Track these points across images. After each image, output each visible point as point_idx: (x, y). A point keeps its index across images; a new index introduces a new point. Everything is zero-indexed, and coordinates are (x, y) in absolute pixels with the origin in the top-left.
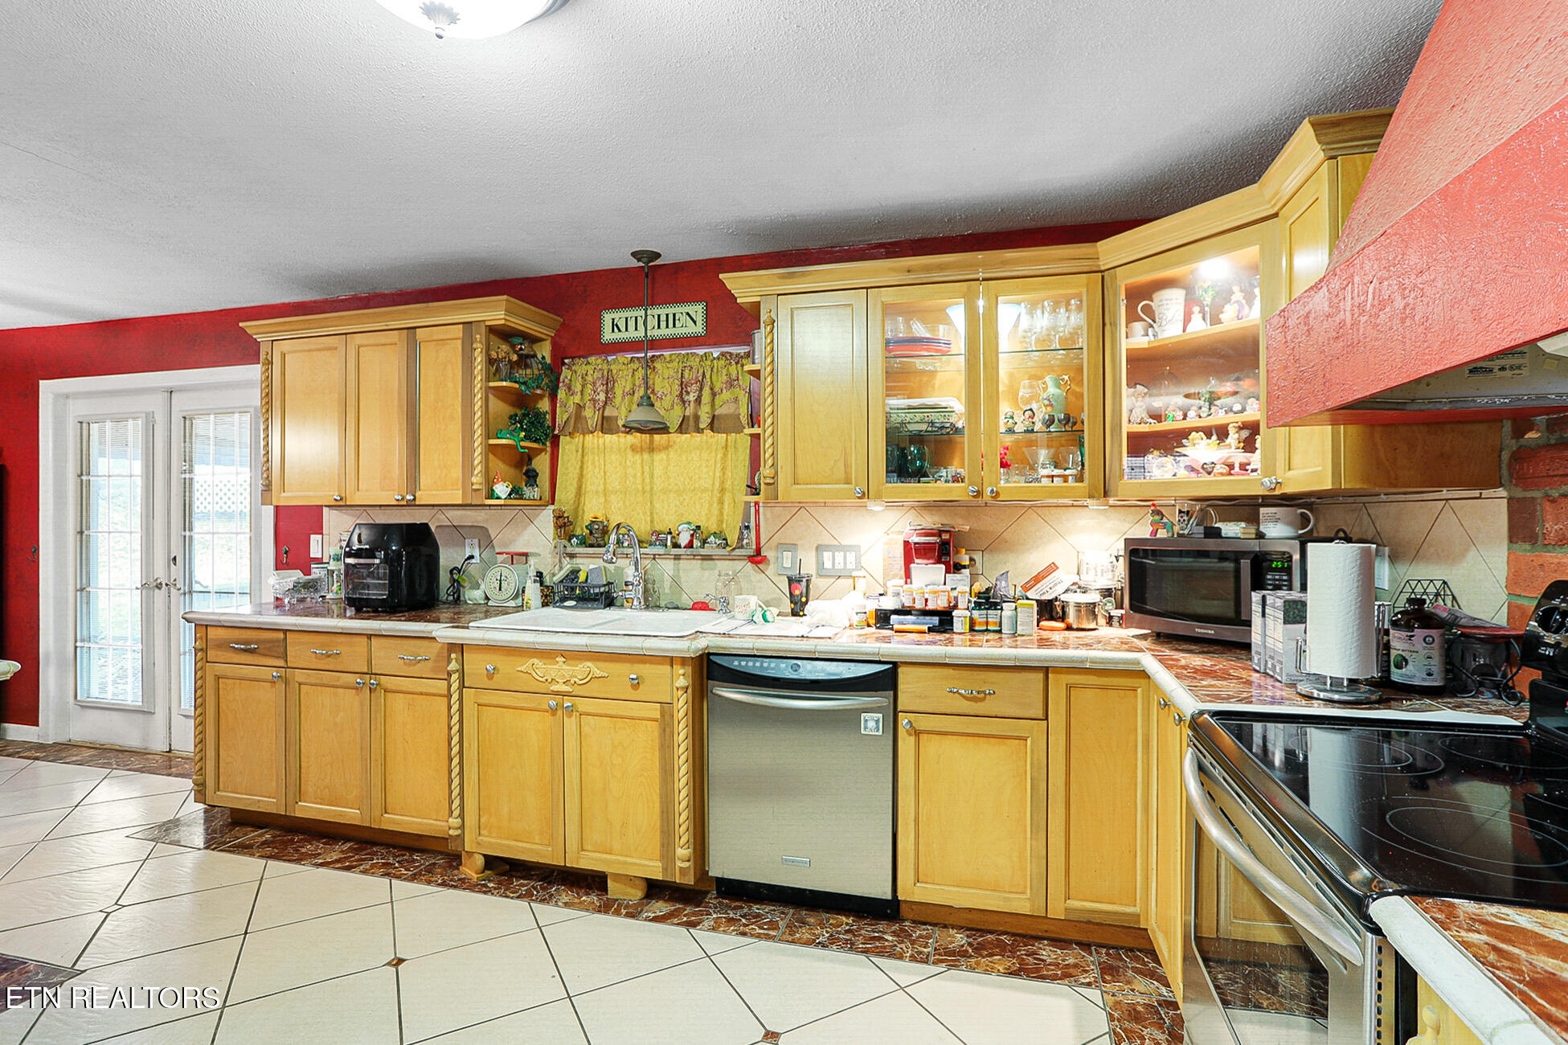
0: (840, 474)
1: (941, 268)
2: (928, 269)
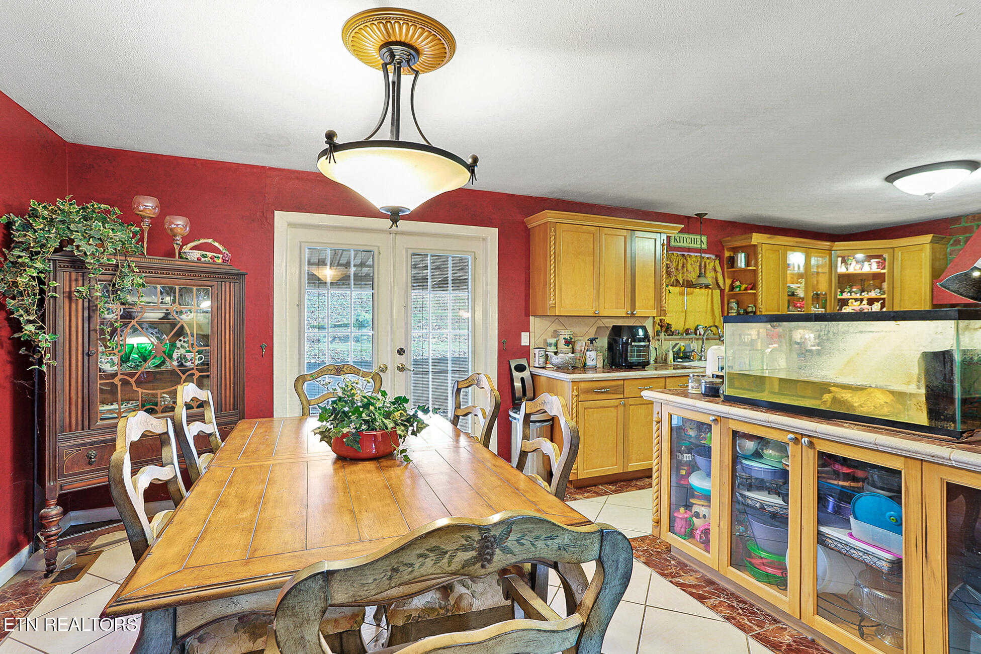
0: (776, 309)
1: (804, 243)
2: (801, 242)
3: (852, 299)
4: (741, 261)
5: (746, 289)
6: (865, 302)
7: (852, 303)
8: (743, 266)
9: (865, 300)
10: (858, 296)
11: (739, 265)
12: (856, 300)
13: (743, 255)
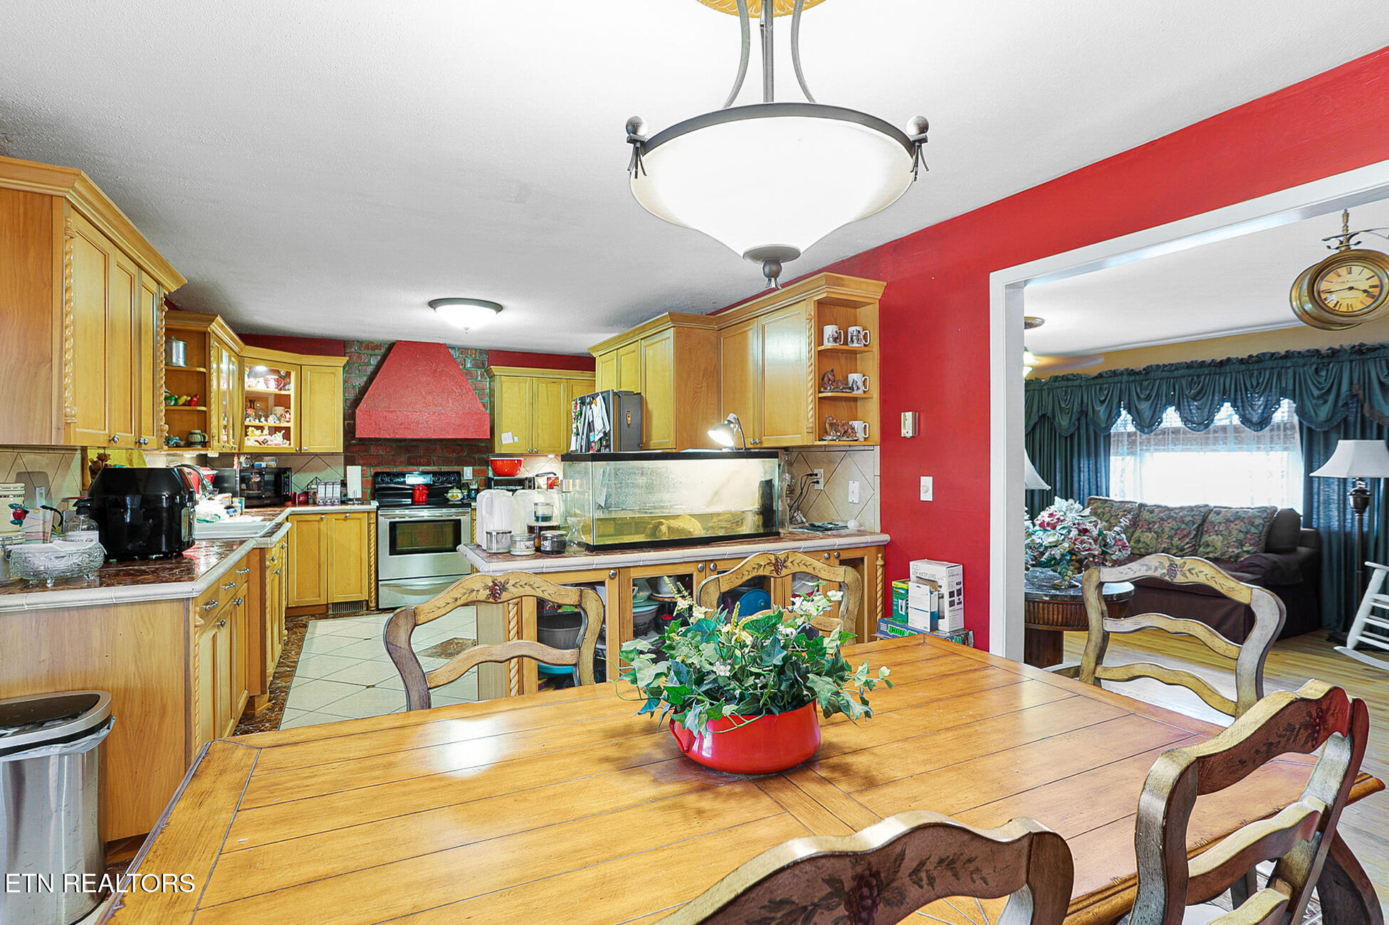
3: (252, 426)
4: (178, 357)
5: (189, 403)
6: (266, 431)
7: (253, 431)
8: (181, 363)
9: (266, 428)
10: (257, 423)
11: (174, 360)
12: (257, 428)
13: (181, 344)
